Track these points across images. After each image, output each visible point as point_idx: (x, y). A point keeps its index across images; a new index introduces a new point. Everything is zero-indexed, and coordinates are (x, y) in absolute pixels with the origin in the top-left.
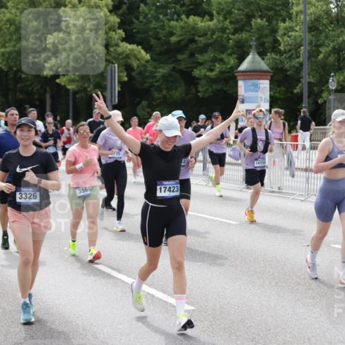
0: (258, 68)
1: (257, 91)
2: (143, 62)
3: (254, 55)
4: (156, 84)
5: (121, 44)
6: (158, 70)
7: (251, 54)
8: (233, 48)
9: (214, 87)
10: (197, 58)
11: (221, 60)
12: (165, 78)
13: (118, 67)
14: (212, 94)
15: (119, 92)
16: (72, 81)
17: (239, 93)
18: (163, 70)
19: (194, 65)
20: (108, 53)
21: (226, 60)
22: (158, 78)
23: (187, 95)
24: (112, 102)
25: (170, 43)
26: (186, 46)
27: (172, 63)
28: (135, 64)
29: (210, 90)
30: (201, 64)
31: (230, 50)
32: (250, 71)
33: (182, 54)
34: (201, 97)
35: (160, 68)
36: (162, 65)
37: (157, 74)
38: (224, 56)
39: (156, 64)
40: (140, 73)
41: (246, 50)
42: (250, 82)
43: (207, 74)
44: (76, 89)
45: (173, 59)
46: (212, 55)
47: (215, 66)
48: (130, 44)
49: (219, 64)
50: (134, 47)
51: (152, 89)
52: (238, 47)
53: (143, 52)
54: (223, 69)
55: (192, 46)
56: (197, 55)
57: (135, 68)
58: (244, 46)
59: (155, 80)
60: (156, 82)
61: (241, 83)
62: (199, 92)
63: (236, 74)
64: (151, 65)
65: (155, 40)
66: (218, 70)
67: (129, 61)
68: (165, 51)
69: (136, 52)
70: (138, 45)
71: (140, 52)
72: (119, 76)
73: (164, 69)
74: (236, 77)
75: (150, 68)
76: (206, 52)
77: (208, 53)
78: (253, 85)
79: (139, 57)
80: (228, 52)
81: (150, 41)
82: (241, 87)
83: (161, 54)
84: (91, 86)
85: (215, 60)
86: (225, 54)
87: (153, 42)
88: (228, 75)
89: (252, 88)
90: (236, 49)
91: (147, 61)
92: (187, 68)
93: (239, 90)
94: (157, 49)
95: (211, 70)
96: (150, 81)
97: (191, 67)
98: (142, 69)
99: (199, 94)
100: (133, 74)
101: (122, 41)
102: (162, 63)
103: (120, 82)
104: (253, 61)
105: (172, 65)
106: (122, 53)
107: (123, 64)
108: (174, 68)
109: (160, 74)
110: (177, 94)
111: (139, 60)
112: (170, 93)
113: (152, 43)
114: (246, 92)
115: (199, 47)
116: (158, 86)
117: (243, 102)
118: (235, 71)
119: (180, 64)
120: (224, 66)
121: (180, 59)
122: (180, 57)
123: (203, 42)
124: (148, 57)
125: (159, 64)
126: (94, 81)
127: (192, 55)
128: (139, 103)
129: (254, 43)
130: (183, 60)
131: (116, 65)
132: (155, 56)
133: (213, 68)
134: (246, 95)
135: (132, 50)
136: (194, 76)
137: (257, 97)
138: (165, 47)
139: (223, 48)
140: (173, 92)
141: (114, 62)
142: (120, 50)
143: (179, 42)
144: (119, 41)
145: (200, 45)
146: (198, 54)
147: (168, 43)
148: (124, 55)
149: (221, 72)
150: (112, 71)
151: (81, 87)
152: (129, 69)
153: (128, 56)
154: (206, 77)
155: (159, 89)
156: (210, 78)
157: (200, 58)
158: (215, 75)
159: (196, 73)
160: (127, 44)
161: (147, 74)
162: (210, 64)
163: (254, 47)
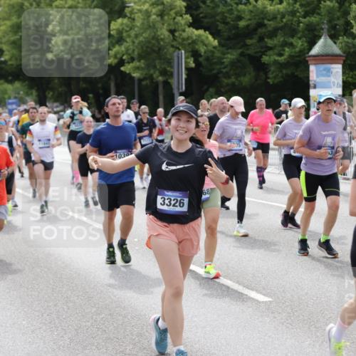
0: (330, 53)
1: (329, 76)
2: (210, 48)
3: (326, 39)
4: (224, 70)
5: (187, 29)
6: (226, 56)
7: (323, 37)
8: (303, 32)
9: (284, 71)
10: (266, 43)
11: (291, 44)
12: (233, 64)
13: (185, 53)
14: (281, 79)
15: (186, 80)
16: (138, 68)
17: (311, 78)
18: (231, 56)
19: (263, 50)
20: (174, 39)
21: (295, 43)
22: (226, 64)
23: (256, 80)
24: (179, 89)
25: (238, 28)
26: (255, 30)
27: (240, 48)
28: (202, 49)
29: (280, 75)
30: (271, 49)
31: (301, 33)
32: (322, 56)
33: (251, 39)
34: (271, 83)
35: (228, 53)
36: (230, 51)
37: (225, 60)
38: (293, 41)
39: (224, 49)
40: (207, 59)
41: (317, 33)
42: (322, 67)
43: (277, 58)
44: (142, 77)
45: (242, 43)
46: (282, 39)
47: (284, 50)
48: (197, 29)
49: (289, 48)
50: (201, 32)
51: (220, 75)
52: (309, 31)
53: (210, 37)
54: (293, 54)
55: (261, 31)
56: (266, 40)
57: (202, 54)
58: (315, 30)
59: (223, 66)
60: (225, 68)
61: (312, 68)
62: (269, 78)
63: (307, 59)
64: (218, 51)
65: (223, 25)
66: (287, 54)
67: (197, 47)
68: (233, 36)
69: (203, 38)
70: (205, 31)
71: (207, 38)
72: (186, 62)
73: (231, 54)
74: (307, 61)
75: (217, 54)
76: (276, 36)
77: (278, 37)
78: (324, 70)
79: (206, 42)
80: (299, 35)
81: (218, 26)
82: (313, 71)
83: (229, 39)
84: (157, 73)
85: (285, 44)
86: (295, 38)
87: (221, 27)
88: (298, 59)
89: (325, 72)
90: (306, 32)
91: (215, 47)
92: (256, 53)
93: (311, 74)
94: (225, 34)
95: (281, 55)
96: (218, 67)
97: (260, 52)
98: (210, 54)
99: (269, 80)
100: (201, 59)
101: (189, 26)
102: (231, 48)
103: (187, 69)
104: (325, 45)
105: (241, 50)
106: (188, 38)
107: (190, 50)
108: (242, 52)
109: (228, 60)
110: (246, 80)
111: (206, 46)
112: (239, 79)
113: (219, 28)
114: (317, 76)
115: (269, 31)
116: (227, 72)
117: (315, 87)
118: (307, 55)
119: (248, 49)
120: (293, 50)
121: (249, 44)
122: (249, 42)
123: (273, 26)
124: (216, 43)
125: (228, 49)
126: (161, 67)
127: (261, 39)
128: (207, 90)
129: (325, 26)
130: (251, 45)
131: (183, 52)
132: (223, 41)
133: (282, 52)
134: (318, 80)
135: (199, 36)
136: (264, 63)
137: (330, 82)
138: (233, 32)
139: (293, 32)
140: (242, 78)
141: (180, 48)
142: (185, 35)
143: (248, 26)
144: (186, 27)
145: (270, 29)
146: (268, 38)
147: (237, 27)
148: (190, 41)
149: (291, 56)
150: (178, 57)
151: (146, 74)
152: (195, 54)
153: (194, 42)
154: (276, 62)
155: (227, 76)
156: (279, 63)
157: (270, 42)
158: (285, 59)
159: (265, 59)
160: (194, 30)
161: (215, 60)
162: (280, 48)
163: (325, 30)
